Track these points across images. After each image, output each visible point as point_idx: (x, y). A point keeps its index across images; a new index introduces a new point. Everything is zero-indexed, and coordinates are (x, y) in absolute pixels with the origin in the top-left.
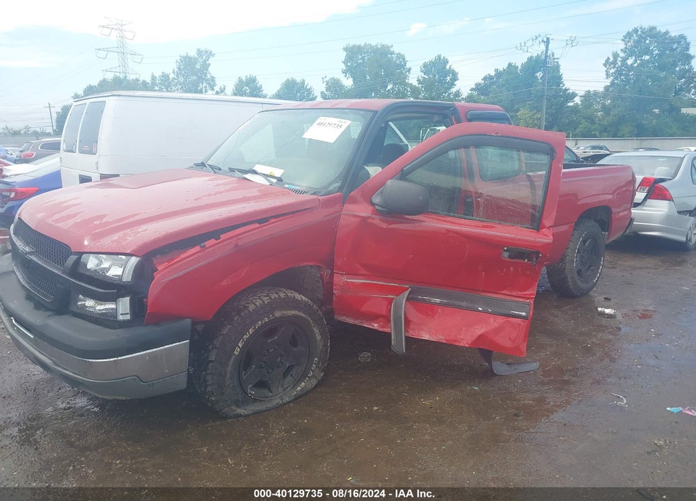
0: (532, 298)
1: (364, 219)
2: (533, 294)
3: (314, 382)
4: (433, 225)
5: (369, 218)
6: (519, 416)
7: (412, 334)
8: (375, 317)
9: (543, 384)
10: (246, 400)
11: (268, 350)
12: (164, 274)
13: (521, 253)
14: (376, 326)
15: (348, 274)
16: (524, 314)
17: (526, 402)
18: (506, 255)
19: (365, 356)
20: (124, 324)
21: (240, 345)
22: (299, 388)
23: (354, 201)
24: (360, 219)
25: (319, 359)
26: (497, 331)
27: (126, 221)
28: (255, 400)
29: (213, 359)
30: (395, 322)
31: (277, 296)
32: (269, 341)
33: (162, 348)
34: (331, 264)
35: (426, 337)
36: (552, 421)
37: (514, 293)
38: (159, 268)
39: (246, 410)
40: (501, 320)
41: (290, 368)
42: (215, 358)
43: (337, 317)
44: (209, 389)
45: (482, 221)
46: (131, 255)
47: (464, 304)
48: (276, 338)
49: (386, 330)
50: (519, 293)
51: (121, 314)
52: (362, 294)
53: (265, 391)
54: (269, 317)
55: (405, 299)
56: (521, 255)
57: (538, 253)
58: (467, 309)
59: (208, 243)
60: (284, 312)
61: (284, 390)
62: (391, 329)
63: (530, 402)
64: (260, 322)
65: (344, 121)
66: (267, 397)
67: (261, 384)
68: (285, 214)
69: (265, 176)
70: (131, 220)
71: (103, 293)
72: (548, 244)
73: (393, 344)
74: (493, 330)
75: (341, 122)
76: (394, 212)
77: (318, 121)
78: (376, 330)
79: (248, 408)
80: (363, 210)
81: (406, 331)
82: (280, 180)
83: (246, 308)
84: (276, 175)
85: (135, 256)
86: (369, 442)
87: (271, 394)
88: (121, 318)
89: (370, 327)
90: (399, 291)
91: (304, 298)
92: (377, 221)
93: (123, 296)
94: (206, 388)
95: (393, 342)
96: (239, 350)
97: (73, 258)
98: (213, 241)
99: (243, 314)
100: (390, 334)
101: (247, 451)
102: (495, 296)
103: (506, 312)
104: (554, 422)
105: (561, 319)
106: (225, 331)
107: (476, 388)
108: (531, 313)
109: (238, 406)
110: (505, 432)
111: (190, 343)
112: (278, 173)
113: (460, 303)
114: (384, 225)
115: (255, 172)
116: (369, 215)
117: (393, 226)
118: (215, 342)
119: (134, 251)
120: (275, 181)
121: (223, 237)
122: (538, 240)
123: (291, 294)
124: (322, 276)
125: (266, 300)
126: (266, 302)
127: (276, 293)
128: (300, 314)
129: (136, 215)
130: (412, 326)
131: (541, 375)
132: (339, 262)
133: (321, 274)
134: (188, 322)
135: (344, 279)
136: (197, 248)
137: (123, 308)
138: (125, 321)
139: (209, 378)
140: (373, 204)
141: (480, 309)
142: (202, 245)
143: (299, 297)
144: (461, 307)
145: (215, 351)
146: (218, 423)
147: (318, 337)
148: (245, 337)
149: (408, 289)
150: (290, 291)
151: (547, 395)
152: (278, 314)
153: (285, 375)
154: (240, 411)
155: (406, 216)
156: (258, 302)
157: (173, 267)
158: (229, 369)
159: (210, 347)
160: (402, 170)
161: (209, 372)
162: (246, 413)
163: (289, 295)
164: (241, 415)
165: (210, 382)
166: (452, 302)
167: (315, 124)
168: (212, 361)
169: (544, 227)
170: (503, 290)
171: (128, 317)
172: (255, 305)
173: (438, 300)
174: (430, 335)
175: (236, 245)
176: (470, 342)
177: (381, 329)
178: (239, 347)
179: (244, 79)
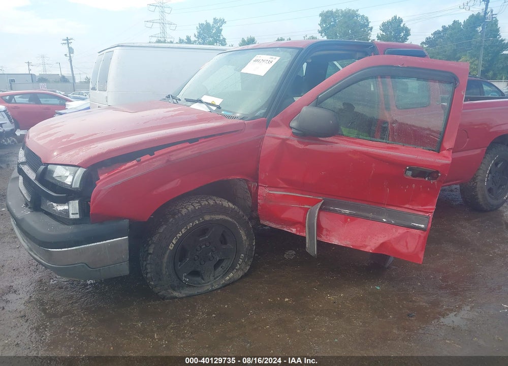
0: (431, 212)
1: (284, 141)
2: (432, 209)
3: (241, 273)
4: (343, 146)
5: (287, 139)
6: (412, 317)
7: (324, 239)
8: (294, 223)
9: (441, 288)
10: (181, 286)
11: (201, 247)
12: (105, 182)
13: (422, 172)
14: (294, 231)
15: (270, 187)
16: (423, 226)
17: (421, 304)
18: (409, 173)
19: (290, 254)
20: (75, 222)
21: (174, 242)
22: (228, 278)
23: (276, 125)
24: (280, 140)
25: (245, 255)
26: (399, 239)
27: (85, 139)
28: (189, 286)
29: (152, 252)
30: (309, 229)
31: (207, 203)
32: (201, 239)
33: (104, 242)
34: (256, 178)
35: (335, 242)
36: (442, 324)
37: (416, 208)
38: (101, 178)
39: (181, 293)
40: (402, 231)
41: (220, 261)
42: (153, 252)
43: (262, 222)
44: (149, 275)
45: (388, 143)
46: (78, 166)
47: (371, 215)
48: (207, 237)
49: (302, 234)
50: (420, 207)
51: (72, 214)
52: (283, 204)
53: (199, 279)
54: (199, 220)
55: (318, 209)
56: (423, 174)
57: (438, 172)
58: (373, 219)
59: (143, 159)
60: (213, 217)
61: (215, 279)
62: (306, 234)
63: (424, 304)
64: (191, 224)
65: (274, 57)
66: (199, 284)
67: (195, 273)
68: (214, 136)
69: (207, 104)
70: (90, 138)
71: (55, 196)
72: (447, 164)
73: (307, 246)
74: (394, 239)
75: (272, 58)
76: (307, 134)
77: (254, 59)
78: (294, 234)
79: (183, 292)
80: (283, 133)
81: (318, 235)
82: (219, 107)
83: (179, 212)
84: (216, 104)
85: (82, 167)
86: (272, 329)
87: (203, 281)
88: (72, 216)
89: (289, 231)
90: (313, 203)
91: (231, 205)
92: (295, 142)
93: (73, 199)
94: (147, 274)
95: (307, 244)
96: (173, 245)
97: (42, 167)
98: (148, 157)
99: (177, 216)
100: (305, 237)
101: (171, 328)
102: (399, 209)
103: (407, 223)
104: (444, 325)
105: (468, 230)
106: (161, 230)
107: (378, 288)
108: (430, 225)
109: (174, 290)
110: (395, 331)
111: (129, 239)
112: (218, 101)
113: (367, 215)
114: (301, 146)
115: (201, 101)
116: (287, 137)
117: (309, 147)
118: (153, 239)
119: (81, 163)
120: (214, 108)
121: (157, 153)
122: (437, 160)
123: (219, 201)
124: (249, 188)
125: (197, 206)
126: (197, 208)
127: (207, 201)
128: (227, 218)
129: (95, 134)
130: (324, 232)
131: (440, 279)
132: (262, 176)
133: (248, 186)
134: (126, 222)
135: (267, 191)
136: (135, 162)
137: (73, 208)
138: (75, 219)
139: (148, 266)
140: (291, 128)
141: (384, 220)
142: (138, 159)
143: (226, 204)
144: (367, 218)
145: (153, 246)
146: (158, 302)
147: (244, 238)
148: (178, 235)
149: (321, 201)
150: (220, 199)
151: (442, 299)
152: (207, 218)
153: (216, 267)
154: (176, 294)
155: (320, 138)
156: (190, 208)
157: (112, 177)
158: (165, 260)
159: (150, 242)
160: (317, 98)
161: (148, 262)
162: (181, 296)
163: (218, 202)
164: (176, 298)
165: (149, 270)
166: (359, 213)
167: (252, 61)
168: (150, 254)
169: (445, 149)
170: (406, 204)
171: (78, 216)
172: (187, 209)
173: (347, 211)
174: (339, 241)
175: (168, 161)
176: (373, 249)
177: (298, 234)
178: (173, 243)
179: (246, 39)
